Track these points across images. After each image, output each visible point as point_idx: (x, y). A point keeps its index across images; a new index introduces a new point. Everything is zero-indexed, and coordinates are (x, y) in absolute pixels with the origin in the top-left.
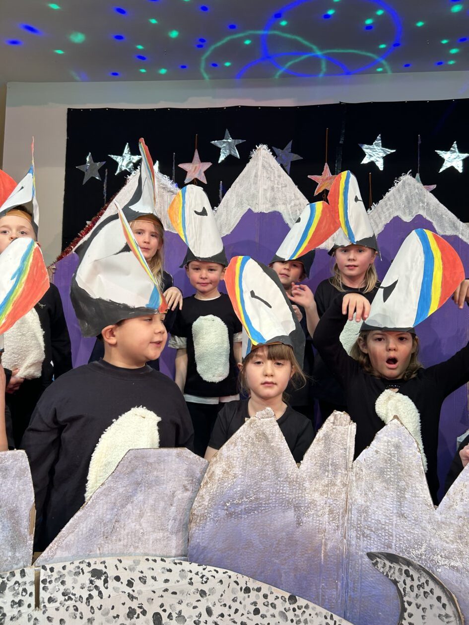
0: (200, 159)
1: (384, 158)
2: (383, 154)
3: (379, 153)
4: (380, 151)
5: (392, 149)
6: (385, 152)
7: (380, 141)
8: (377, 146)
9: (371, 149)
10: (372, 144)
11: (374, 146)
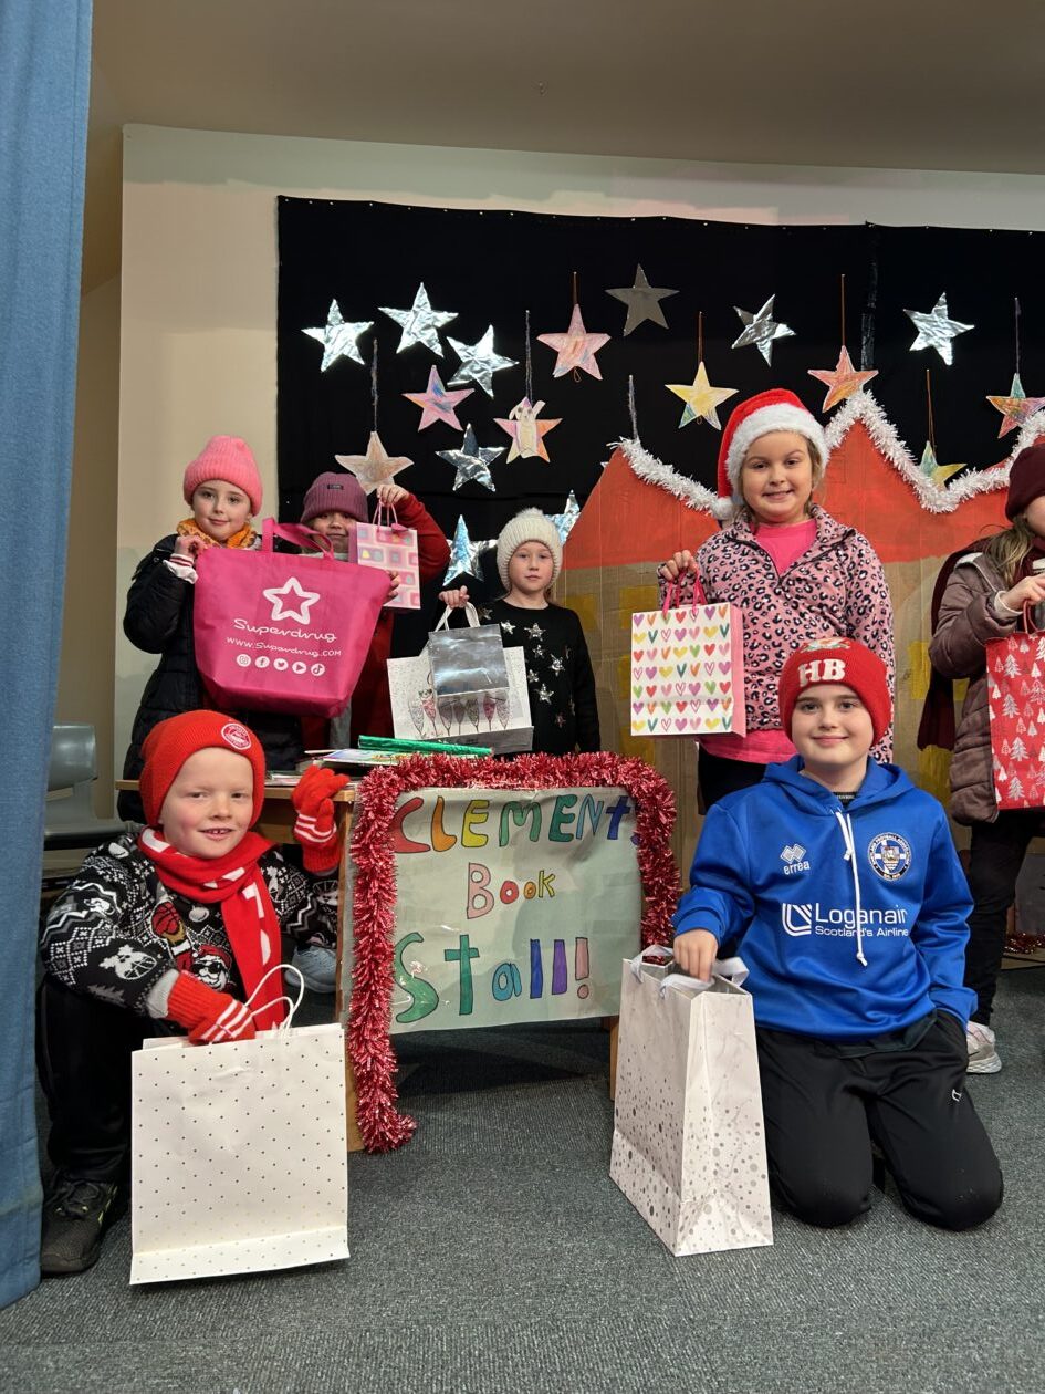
0: (584, 325)
1: (952, 340)
2: (950, 332)
3: (944, 331)
4: (946, 326)
5: (967, 323)
6: (955, 330)
7: (945, 307)
8: (938, 315)
9: (928, 321)
10: (929, 312)
11: (934, 316)
